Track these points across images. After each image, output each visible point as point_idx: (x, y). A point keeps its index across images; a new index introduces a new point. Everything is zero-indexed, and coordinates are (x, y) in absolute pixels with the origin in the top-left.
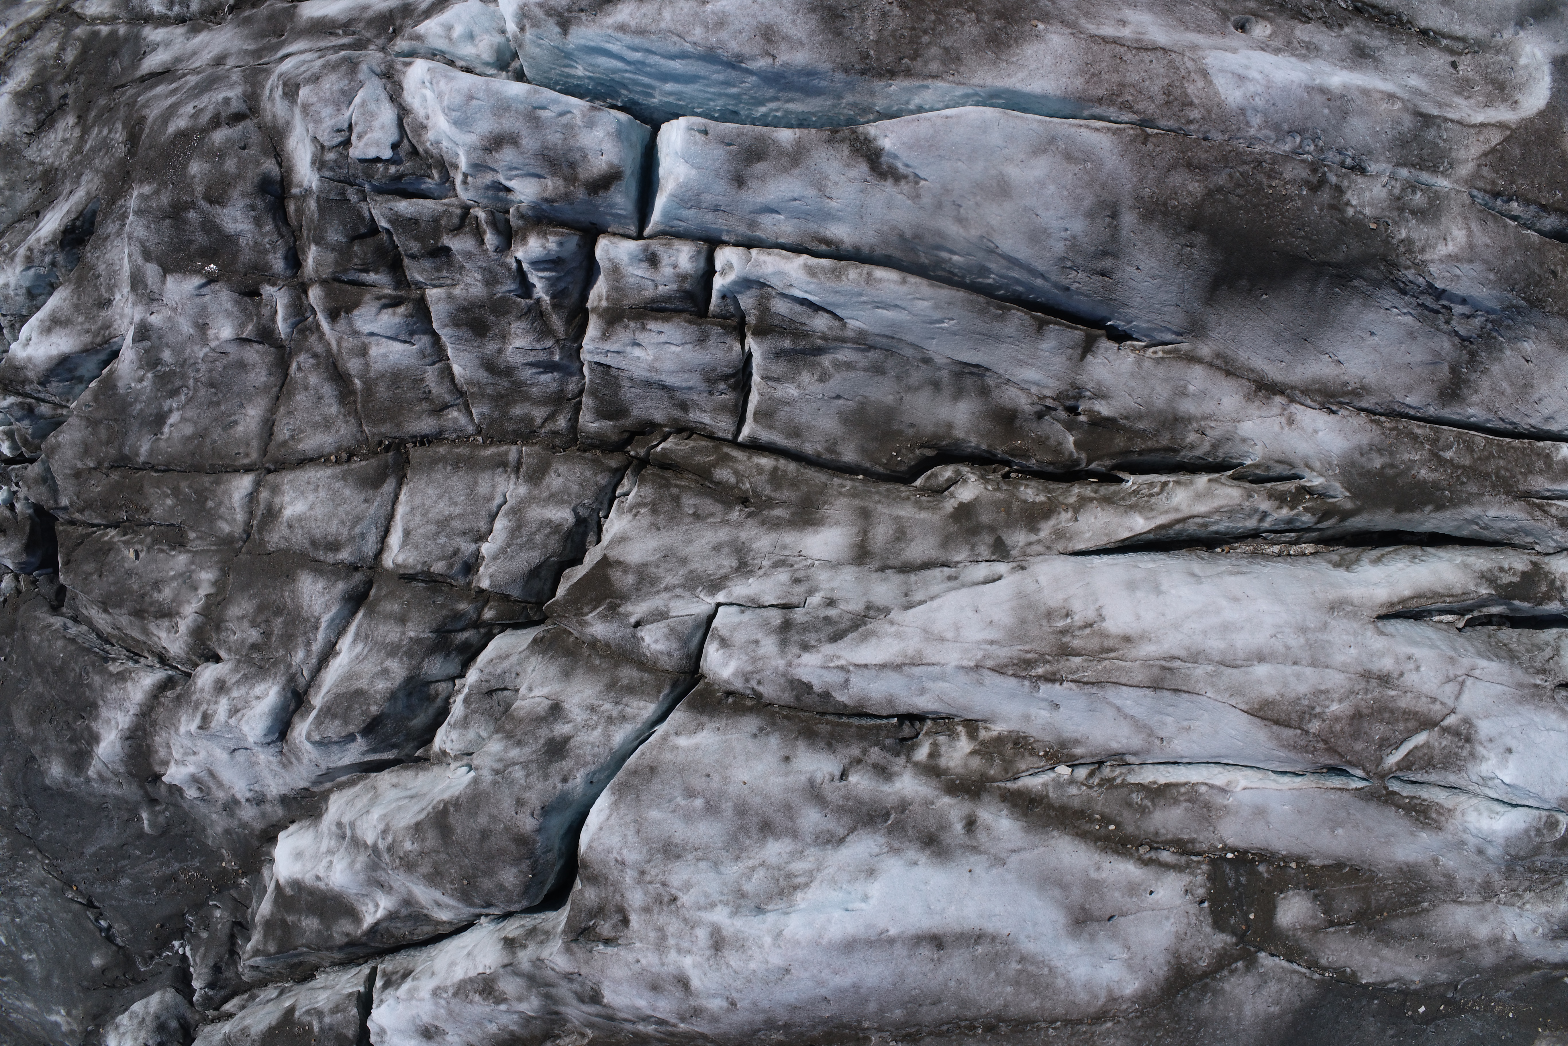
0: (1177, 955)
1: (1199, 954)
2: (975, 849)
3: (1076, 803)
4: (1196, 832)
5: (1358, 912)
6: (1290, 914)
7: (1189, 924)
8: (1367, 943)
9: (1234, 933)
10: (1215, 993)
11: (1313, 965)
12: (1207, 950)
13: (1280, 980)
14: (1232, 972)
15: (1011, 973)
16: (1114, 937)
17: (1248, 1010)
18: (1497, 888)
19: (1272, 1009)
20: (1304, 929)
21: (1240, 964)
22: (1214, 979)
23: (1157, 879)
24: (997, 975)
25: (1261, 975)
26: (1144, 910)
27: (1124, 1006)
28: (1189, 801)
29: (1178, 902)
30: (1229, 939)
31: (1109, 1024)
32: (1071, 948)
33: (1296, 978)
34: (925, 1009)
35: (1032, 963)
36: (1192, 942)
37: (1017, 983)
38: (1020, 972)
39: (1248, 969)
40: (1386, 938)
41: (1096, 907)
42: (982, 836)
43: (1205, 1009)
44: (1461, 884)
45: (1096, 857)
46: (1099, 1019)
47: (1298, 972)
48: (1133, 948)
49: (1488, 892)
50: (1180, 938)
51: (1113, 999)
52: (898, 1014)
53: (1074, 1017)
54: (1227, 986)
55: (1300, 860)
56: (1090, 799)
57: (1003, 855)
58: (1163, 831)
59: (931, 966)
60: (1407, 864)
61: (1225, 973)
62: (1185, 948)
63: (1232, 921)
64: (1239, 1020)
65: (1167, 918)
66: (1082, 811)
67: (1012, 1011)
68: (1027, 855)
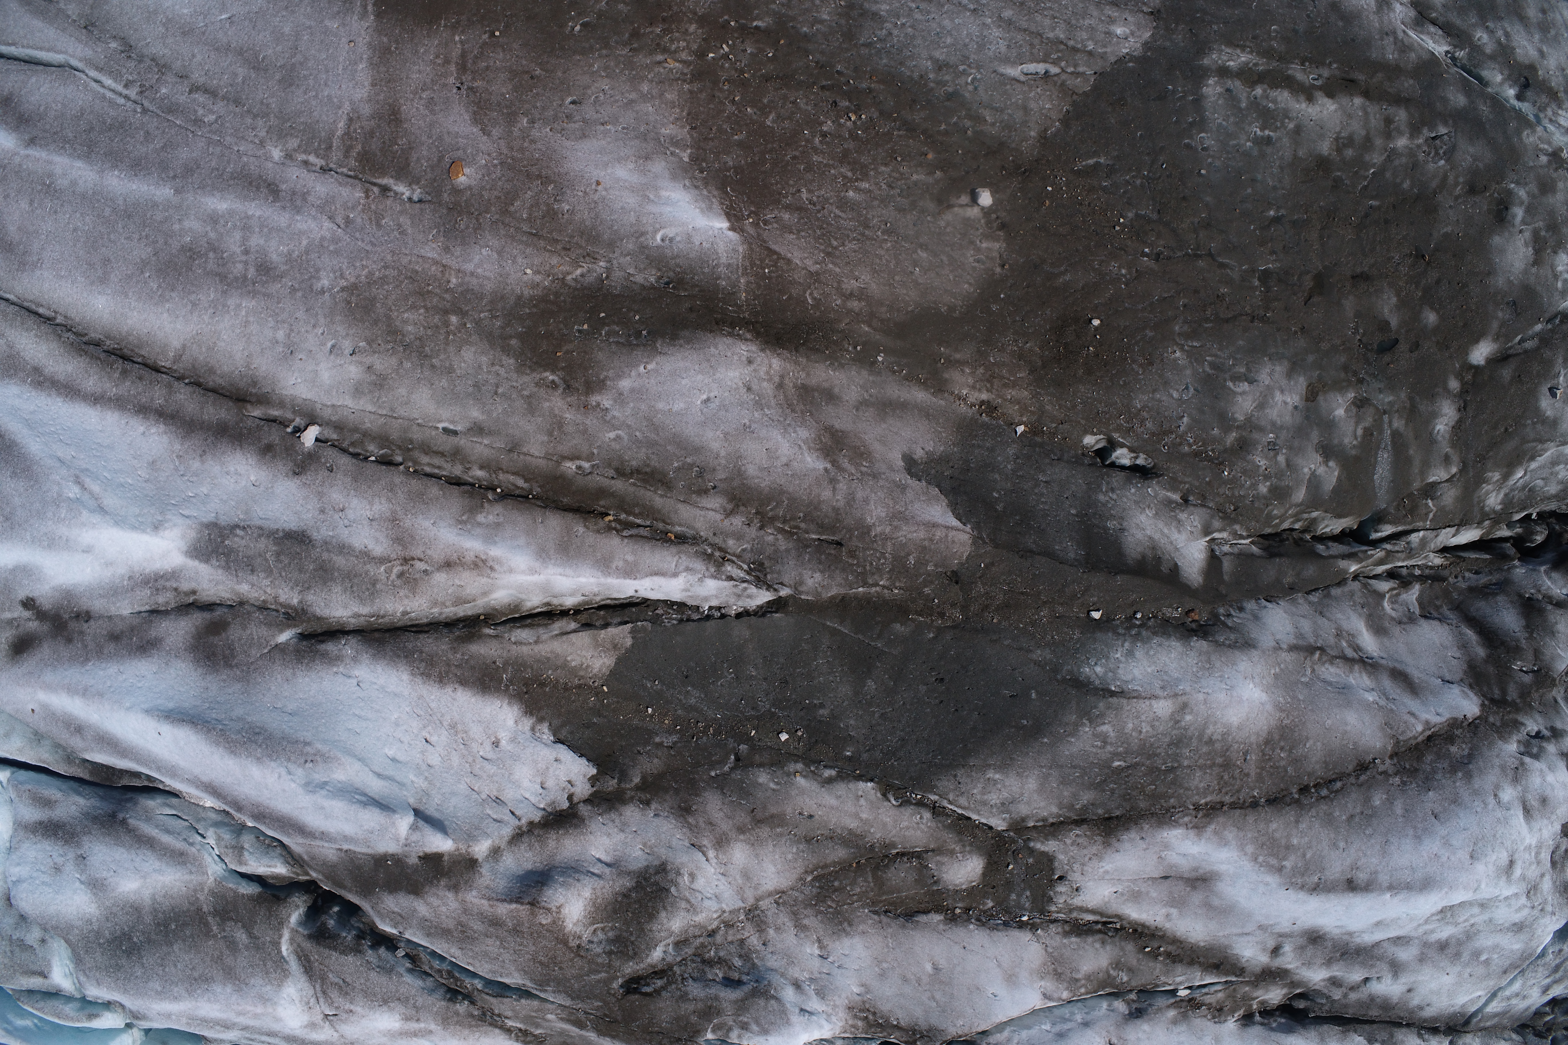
0: (1107, 844)
1: (1080, 840)
2: (1281, 935)
3: (1179, 968)
4: (1065, 945)
5: (887, 866)
6: (969, 868)
7: (1083, 865)
8: (876, 834)
9: (1032, 851)
10: (1071, 807)
11: (936, 810)
12: (1068, 841)
13: (984, 803)
14: (1044, 820)
15: (1292, 858)
16: (1171, 866)
17: (1032, 784)
18: (749, 926)
19: (997, 776)
20: (952, 853)
21: (1031, 824)
22: (1066, 817)
23: (1109, 902)
24: (1304, 855)
25: (1008, 812)
26: (1128, 880)
27: (1186, 819)
28: (1077, 980)
29: (1091, 883)
30: (1039, 846)
31: (1203, 801)
32: (1223, 868)
33: (963, 801)
34: (1358, 810)
35: (1272, 866)
36: (1085, 851)
37: (1288, 847)
38: (1285, 858)
39: (1023, 820)
40: (850, 839)
41: (1180, 888)
42: (1271, 944)
43: (1086, 797)
44: (784, 919)
45: (1168, 925)
46: (1212, 808)
47: (959, 807)
48: (1155, 857)
49: (754, 915)
50: (1099, 856)
51: (1199, 828)
52: (1378, 799)
53: (1238, 812)
54: (1054, 810)
55: (952, 919)
56: (1167, 973)
57: (1258, 932)
58: (1098, 945)
59: (1359, 864)
60: (848, 934)
61: (1051, 820)
62: (1094, 849)
63: (1031, 860)
64: (1046, 777)
65: (1107, 872)
66: (1174, 962)
67: (1290, 814)
68: (1235, 931)
